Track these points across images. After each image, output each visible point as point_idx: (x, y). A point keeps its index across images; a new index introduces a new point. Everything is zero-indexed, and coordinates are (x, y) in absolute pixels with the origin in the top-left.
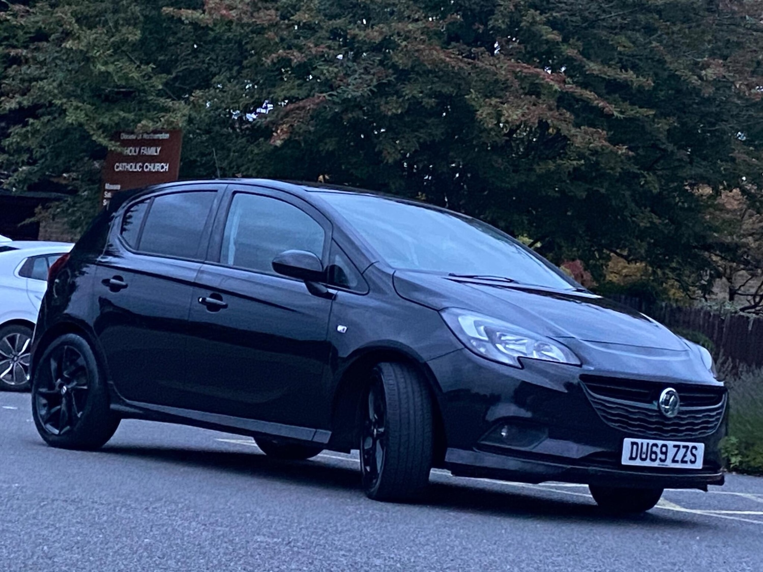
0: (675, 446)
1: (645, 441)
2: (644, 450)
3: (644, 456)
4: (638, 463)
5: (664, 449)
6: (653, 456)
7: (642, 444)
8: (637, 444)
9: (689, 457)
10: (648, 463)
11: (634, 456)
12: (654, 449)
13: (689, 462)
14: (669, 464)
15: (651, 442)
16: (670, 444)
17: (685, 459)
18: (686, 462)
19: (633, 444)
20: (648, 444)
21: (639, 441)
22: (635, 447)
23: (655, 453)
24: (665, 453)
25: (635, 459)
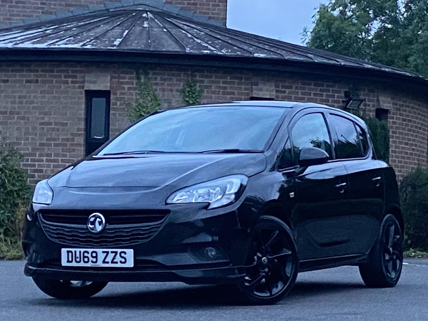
0: (104, 252)
1: (78, 250)
2: (78, 255)
3: (78, 260)
4: (74, 264)
5: (94, 255)
6: (86, 260)
7: (75, 252)
8: (71, 252)
9: (118, 259)
10: (82, 264)
11: (70, 259)
12: (86, 254)
13: (119, 262)
14: (100, 264)
15: (83, 250)
16: (99, 251)
17: (115, 261)
18: (117, 263)
19: (68, 252)
20: (80, 252)
21: (73, 250)
22: (70, 254)
23: (87, 257)
24: (96, 257)
25: (71, 262)
